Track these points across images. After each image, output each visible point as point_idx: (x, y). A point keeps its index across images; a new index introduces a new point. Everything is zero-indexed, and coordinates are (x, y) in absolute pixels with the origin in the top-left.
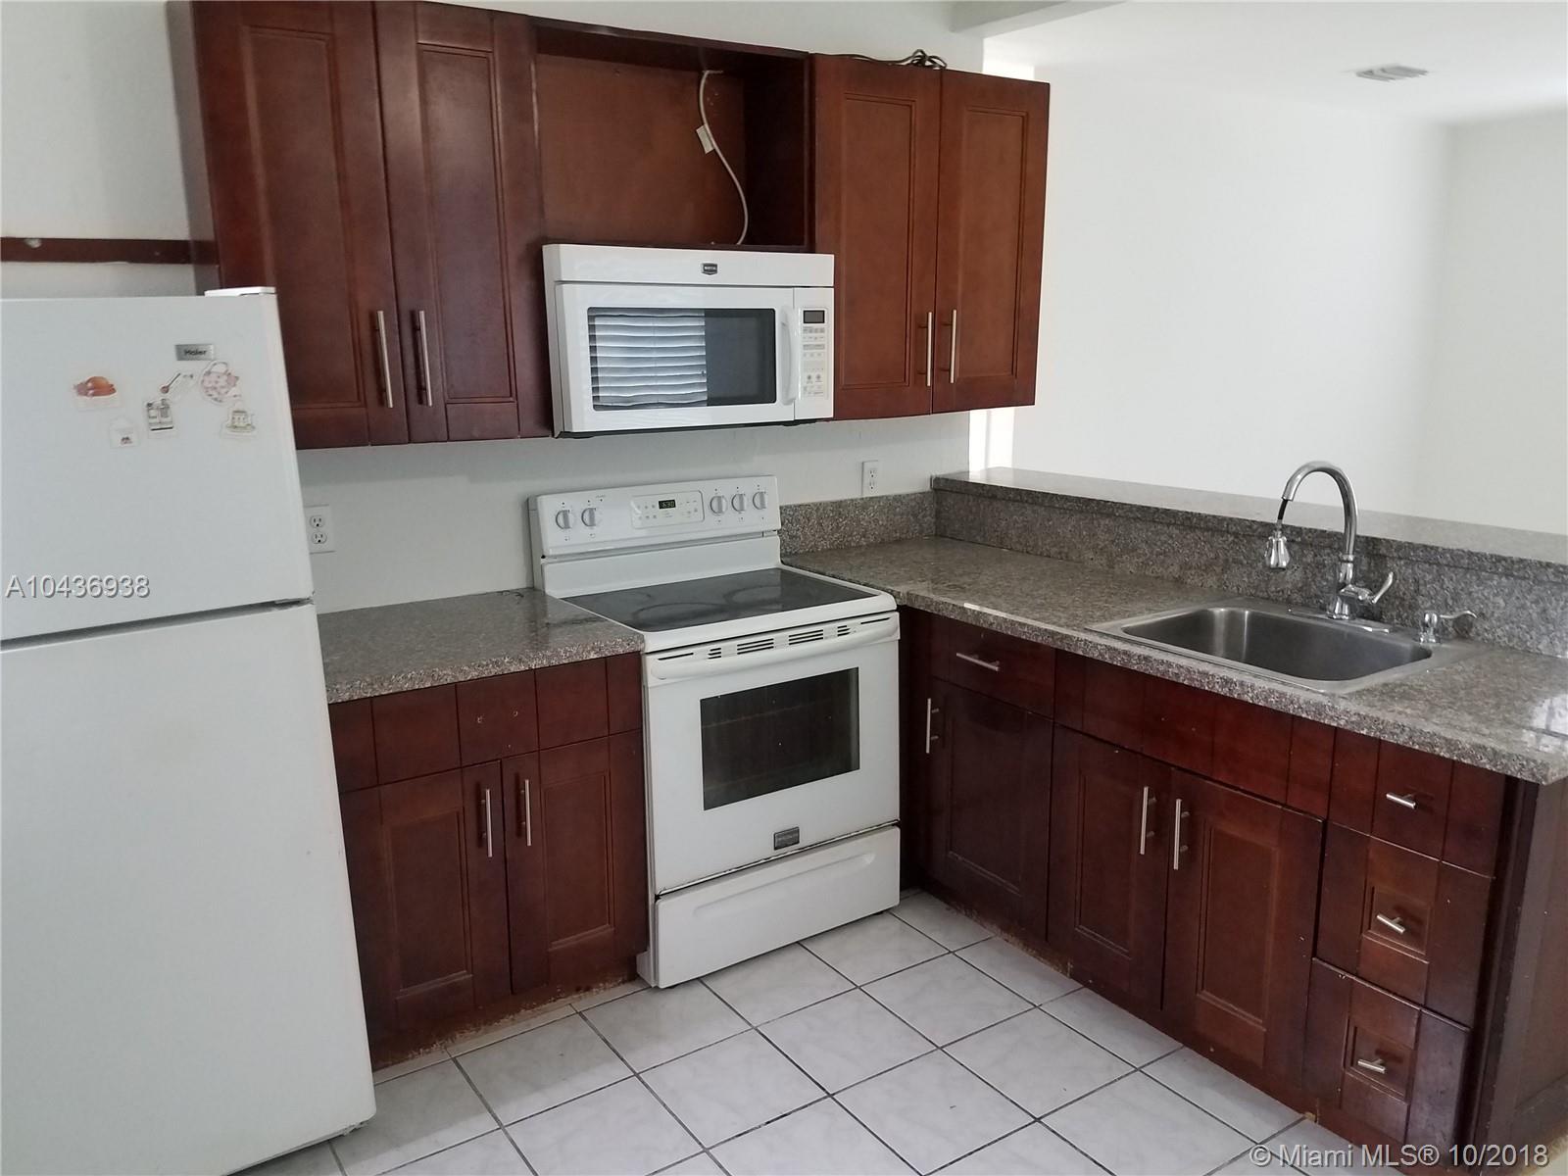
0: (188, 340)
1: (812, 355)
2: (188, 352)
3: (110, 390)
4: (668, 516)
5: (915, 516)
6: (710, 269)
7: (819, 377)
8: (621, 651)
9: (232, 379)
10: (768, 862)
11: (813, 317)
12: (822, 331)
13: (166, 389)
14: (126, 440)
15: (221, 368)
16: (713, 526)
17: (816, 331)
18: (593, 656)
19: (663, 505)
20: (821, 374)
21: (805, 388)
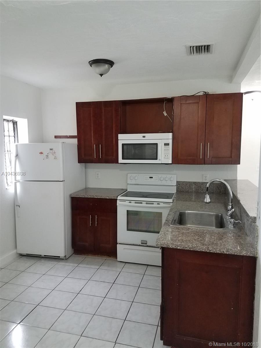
0: (51, 148)
1: (166, 151)
2: (51, 149)
3: (43, 153)
4: (151, 180)
5: (218, 188)
6: (144, 137)
7: (168, 156)
8: (112, 198)
9: (55, 153)
10: (139, 245)
11: (167, 144)
12: (169, 147)
13: (48, 154)
14: (44, 159)
15: (54, 151)
16: (159, 183)
17: (167, 147)
18: (108, 198)
19: (150, 178)
20: (168, 155)
21: (164, 158)
